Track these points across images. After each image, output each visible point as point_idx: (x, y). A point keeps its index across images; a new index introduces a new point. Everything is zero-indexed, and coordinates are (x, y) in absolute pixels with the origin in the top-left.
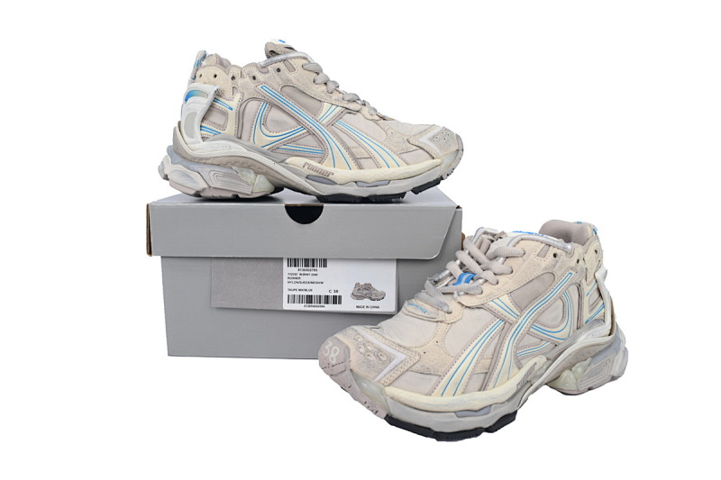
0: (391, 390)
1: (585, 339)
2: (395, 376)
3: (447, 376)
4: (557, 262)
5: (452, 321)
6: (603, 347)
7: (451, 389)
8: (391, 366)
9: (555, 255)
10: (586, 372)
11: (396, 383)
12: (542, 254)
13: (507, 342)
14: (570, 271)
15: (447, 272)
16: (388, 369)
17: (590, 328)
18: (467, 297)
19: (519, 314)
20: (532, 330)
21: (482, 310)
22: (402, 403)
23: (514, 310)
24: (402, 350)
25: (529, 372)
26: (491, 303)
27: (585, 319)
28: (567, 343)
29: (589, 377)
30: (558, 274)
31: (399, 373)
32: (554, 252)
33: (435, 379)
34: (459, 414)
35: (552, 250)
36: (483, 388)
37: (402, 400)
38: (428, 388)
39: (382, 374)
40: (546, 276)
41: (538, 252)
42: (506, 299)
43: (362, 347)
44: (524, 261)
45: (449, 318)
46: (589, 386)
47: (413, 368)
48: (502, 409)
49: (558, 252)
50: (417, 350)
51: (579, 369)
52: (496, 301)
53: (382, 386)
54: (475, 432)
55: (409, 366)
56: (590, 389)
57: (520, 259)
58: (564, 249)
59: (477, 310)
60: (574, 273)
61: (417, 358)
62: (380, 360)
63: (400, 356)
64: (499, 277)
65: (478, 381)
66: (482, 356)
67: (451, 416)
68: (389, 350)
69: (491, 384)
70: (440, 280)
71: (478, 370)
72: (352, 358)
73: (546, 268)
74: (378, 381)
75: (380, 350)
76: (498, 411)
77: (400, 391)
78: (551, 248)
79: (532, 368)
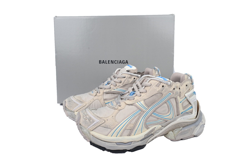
0: (92, 133)
1: (180, 120)
2: (94, 128)
3: (114, 129)
4: (164, 89)
5: (120, 109)
6: (189, 124)
7: (115, 134)
8: (94, 124)
9: (163, 86)
10: (179, 133)
11: (94, 130)
12: (158, 86)
13: (141, 119)
14: (170, 93)
15: (128, 91)
16: (92, 125)
17: (182, 116)
18: (128, 101)
19: (147, 108)
20: (153, 114)
21: (133, 106)
22: (96, 138)
23: (145, 107)
24: (98, 118)
25: (152, 131)
26: (137, 104)
27: (181, 112)
28: (171, 120)
29: (181, 135)
30: (164, 93)
31: (96, 127)
32: (162, 85)
33: (109, 130)
34: (117, 144)
35: (162, 84)
36: (129, 135)
37: (96, 136)
38: (106, 133)
39: (90, 127)
40: (159, 94)
41: (156, 85)
42: (142, 102)
43: (85, 116)
44: (151, 88)
45: (120, 108)
46: (181, 138)
47: (102, 125)
48: (137, 144)
49: (164, 85)
50: (104, 119)
51: (176, 131)
52: (139, 103)
53: (90, 131)
54: (123, 151)
55: (100, 124)
56: (182, 139)
57: (150, 87)
58: (167, 84)
59: (131, 106)
60: (171, 93)
61: (104, 122)
62: (90, 121)
63: (97, 120)
64: (141, 94)
65: (127, 132)
66: (130, 123)
67: (114, 144)
68: (94, 118)
69: (133, 134)
70: (124, 94)
71: (128, 128)
72: (81, 120)
73: (158, 91)
74: (88, 129)
75: (90, 118)
76: (135, 144)
77: (96, 133)
78: (162, 83)
79: (154, 129)
